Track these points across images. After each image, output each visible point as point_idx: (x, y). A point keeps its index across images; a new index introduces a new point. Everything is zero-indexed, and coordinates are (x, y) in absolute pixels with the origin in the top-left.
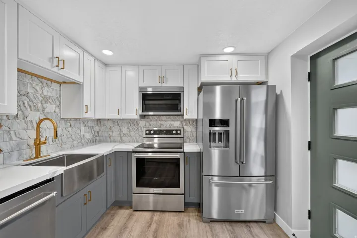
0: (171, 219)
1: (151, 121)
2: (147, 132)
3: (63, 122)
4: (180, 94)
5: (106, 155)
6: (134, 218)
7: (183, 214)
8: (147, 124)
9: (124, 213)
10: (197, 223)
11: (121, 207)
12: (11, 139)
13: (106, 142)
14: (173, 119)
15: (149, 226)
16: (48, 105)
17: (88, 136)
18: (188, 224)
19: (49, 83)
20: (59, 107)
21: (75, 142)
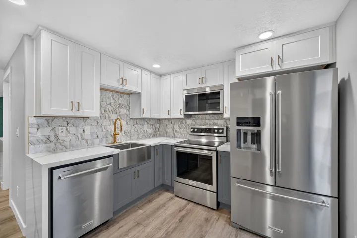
0: (201, 212)
1: (197, 120)
2: (192, 130)
3: (132, 120)
4: (219, 92)
5: (154, 146)
6: (173, 201)
7: (215, 212)
8: (194, 123)
9: (168, 195)
10: (225, 224)
11: (167, 191)
12: (102, 131)
13: (164, 137)
14: (217, 118)
15: (180, 211)
16: (122, 109)
17: (150, 131)
18: (215, 222)
19: (123, 95)
20: (129, 110)
21: (140, 135)
